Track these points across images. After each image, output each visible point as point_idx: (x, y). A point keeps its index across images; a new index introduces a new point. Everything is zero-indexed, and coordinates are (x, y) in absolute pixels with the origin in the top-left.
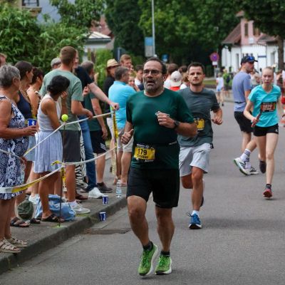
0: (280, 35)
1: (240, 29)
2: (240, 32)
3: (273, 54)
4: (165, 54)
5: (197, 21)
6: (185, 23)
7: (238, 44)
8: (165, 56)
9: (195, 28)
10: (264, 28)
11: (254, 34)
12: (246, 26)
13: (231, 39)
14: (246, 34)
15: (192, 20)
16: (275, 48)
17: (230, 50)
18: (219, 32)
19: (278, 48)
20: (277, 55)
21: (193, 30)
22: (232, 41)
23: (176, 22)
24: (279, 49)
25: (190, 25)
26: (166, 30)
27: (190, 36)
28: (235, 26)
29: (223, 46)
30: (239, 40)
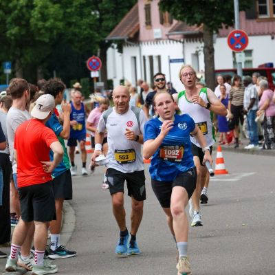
0: (206, 23)
1: (137, 12)
2: (137, 20)
3: (196, 55)
4: (8, 60)
6: (45, 7)
7: (135, 40)
8: (7, 64)
9: (62, 12)
10: (179, 11)
11: (162, 22)
12: (148, 9)
13: (121, 32)
14: (149, 23)
16: (199, 46)
17: (120, 50)
18: (101, 20)
19: (203, 44)
20: (202, 57)
21: (56, 19)
22: (124, 36)
24: (205, 47)
26: (9, 19)
27: (50, 30)
28: (130, 7)
29: (109, 44)
30: (137, 34)
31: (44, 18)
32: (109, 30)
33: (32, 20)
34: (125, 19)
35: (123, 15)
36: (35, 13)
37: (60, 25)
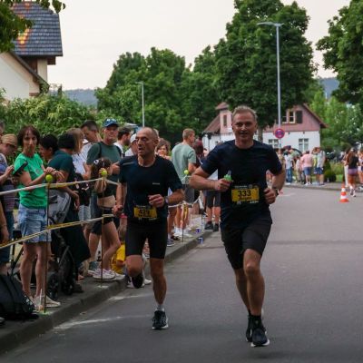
0: (260, 126)
1: (219, 119)
2: (219, 123)
5: (181, 113)
6: (172, 116)
7: (218, 133)
9: (180, 119)
12: (225, 117)
13: (210, 129)
14: (225, 125)
15: (177, 113)
17: (209, 138)
18: (200, 123)
21: (178, 122)
22: (212, 131)
23: (166, 115)
25: (176, 117)
26: (155, 121)
27: (176, 126)
28: (215, 117)
29: (204, 135)
30: (219, 130)
31: (172, 121)
32: (204, 128)
33: (166, 122)
34: (213, 122)
35: (212, 120)
36: (168, 118)
37: (180, 125)
